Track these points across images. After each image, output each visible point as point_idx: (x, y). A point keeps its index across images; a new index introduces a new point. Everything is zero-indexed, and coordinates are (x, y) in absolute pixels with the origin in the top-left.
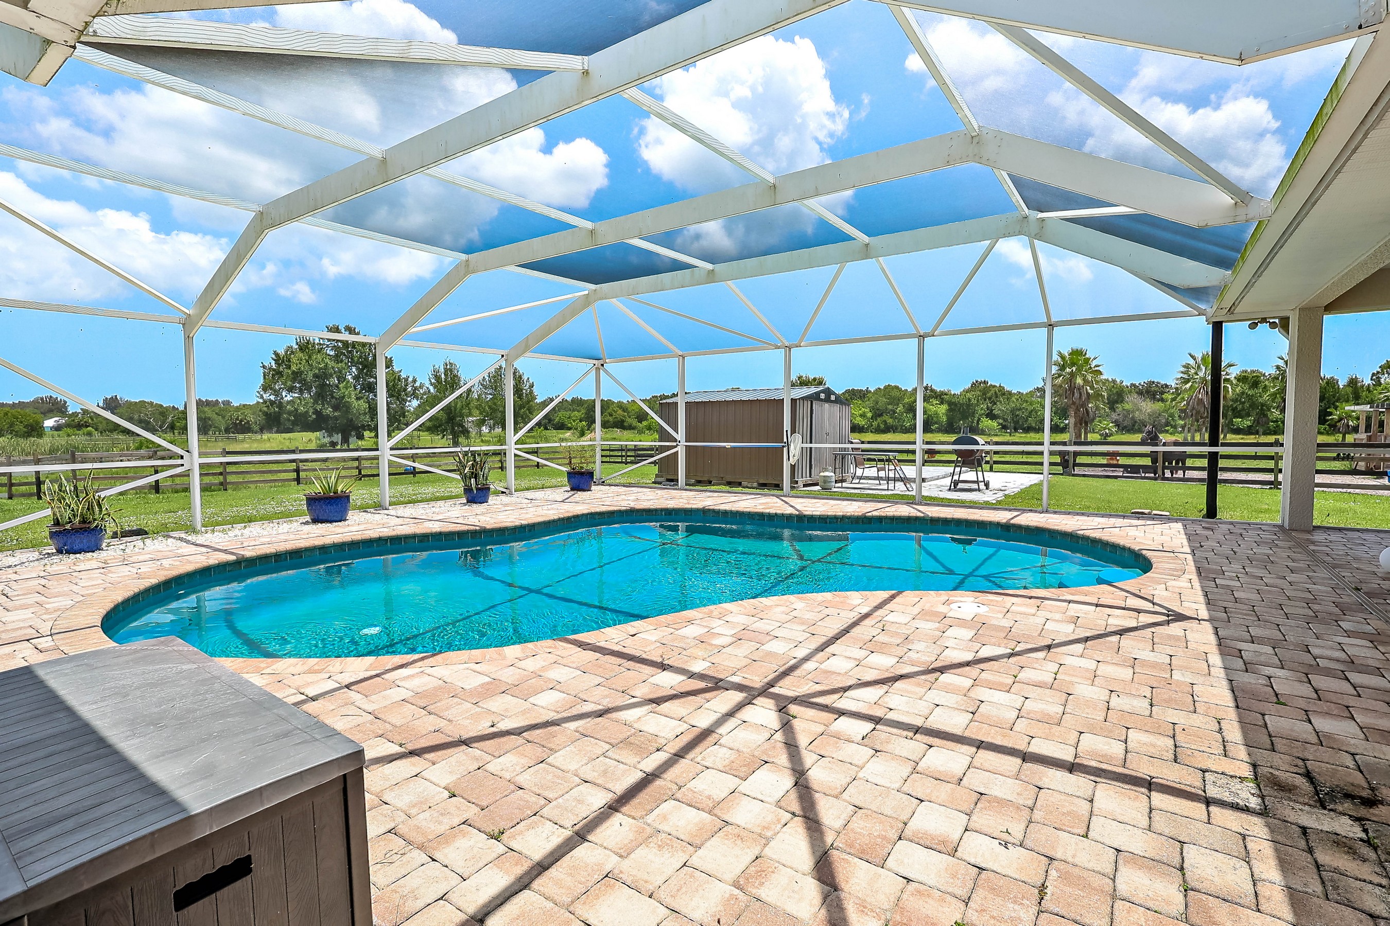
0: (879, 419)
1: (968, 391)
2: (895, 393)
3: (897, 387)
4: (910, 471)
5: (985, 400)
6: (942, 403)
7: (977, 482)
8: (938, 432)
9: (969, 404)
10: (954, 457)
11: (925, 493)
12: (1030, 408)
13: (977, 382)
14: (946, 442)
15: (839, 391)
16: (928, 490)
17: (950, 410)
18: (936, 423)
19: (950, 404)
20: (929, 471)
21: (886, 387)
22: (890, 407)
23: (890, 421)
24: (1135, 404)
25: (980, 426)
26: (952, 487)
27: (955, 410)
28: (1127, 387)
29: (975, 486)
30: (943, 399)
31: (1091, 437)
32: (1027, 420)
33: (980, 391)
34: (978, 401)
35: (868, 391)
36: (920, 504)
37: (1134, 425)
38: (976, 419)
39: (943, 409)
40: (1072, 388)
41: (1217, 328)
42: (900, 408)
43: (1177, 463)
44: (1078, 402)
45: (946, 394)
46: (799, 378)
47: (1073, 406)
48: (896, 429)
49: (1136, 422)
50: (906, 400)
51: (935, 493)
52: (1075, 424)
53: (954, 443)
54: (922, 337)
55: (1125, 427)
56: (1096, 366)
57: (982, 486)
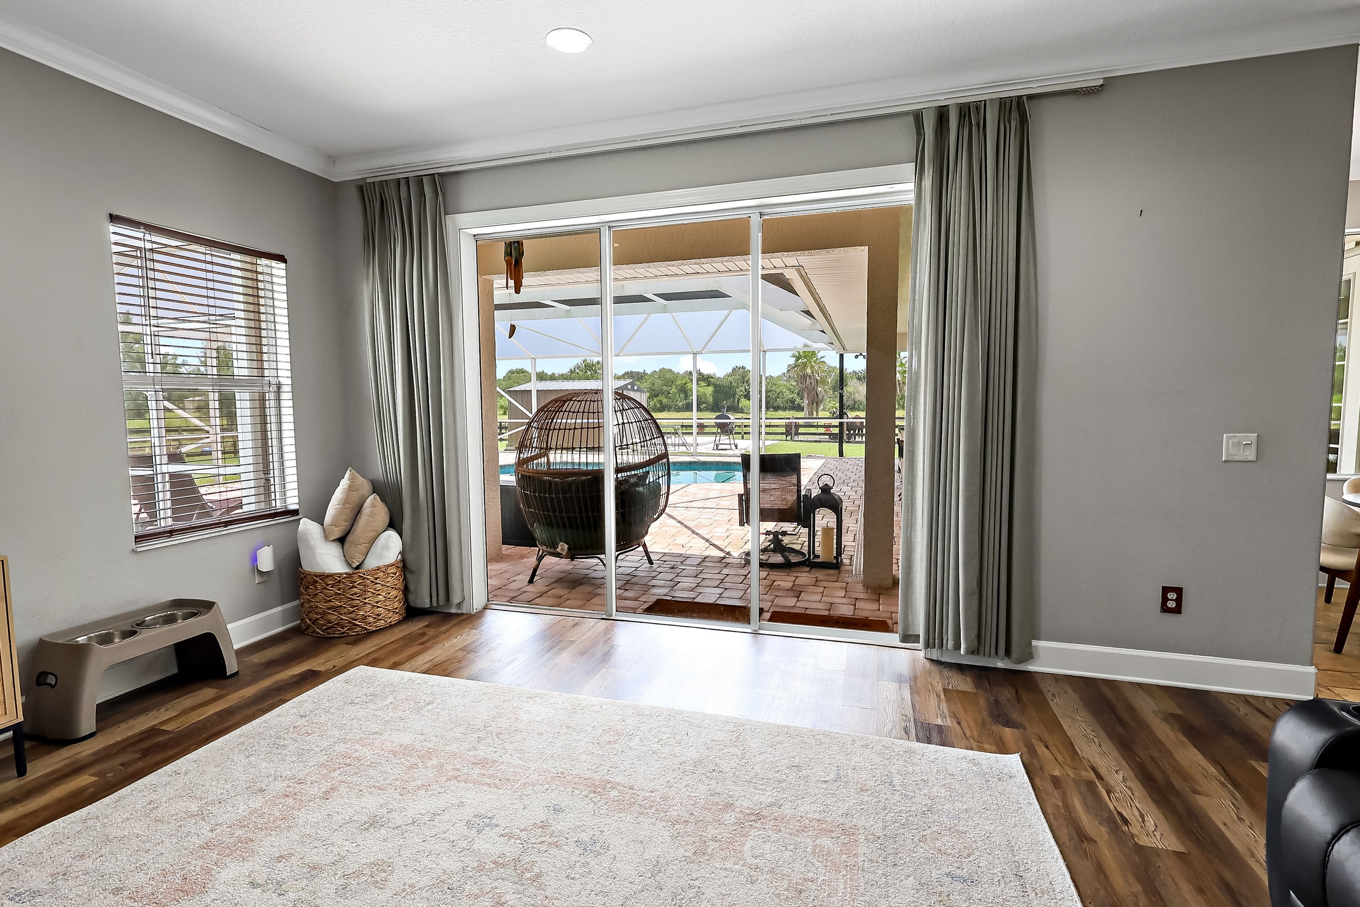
0: (655, 399)
1: (729, 375)
2: (668, 376)
3: (670, 371)
4: (689, 439)
5: (744, 383)
6: (709, 385)
7: (730, 444)
8: (706, 411)
9: (731, 387)
10: (715, 430)
11: (698, 451)
12: (778, 390)
13: (736, 367)
14: (710, 419)
15: (620, 375)
16: (700, 449)
17: (715, 391)
18: (704, 403)
19: (715, 386)
20: (701, 439)
21: (661, 371)
22: (665, 388)
23: (665, 401)
24: (855, 388)
25: (740, 406)
26: (715, 448)
27: (719, 391)
28: (850, 374)
29: (728, 447)
30: (709, 381)
31: (821, 414)
32: (776, 400)
33: (739, 375)
34: (738, 384)
35: (645, 374)
36: (696, 456)
37: (854, 405)
38: (736, 399)
39: (710, 389)
40: (805, 377)
41: (842, 356)
42: (674, 390)
43: (859, 432)
44: (809, 387)
45: (713, 378)
46: (584, 361)
47: (806, 390)
48: (671, 408)
49: (856, 402)
50: (679, 382)
51: (704, 451)
52: (808, 404)
53: (716, 418)
54: (695, 354)
55: (849, 406)
56: (821, 358)
57: (733, 447)
